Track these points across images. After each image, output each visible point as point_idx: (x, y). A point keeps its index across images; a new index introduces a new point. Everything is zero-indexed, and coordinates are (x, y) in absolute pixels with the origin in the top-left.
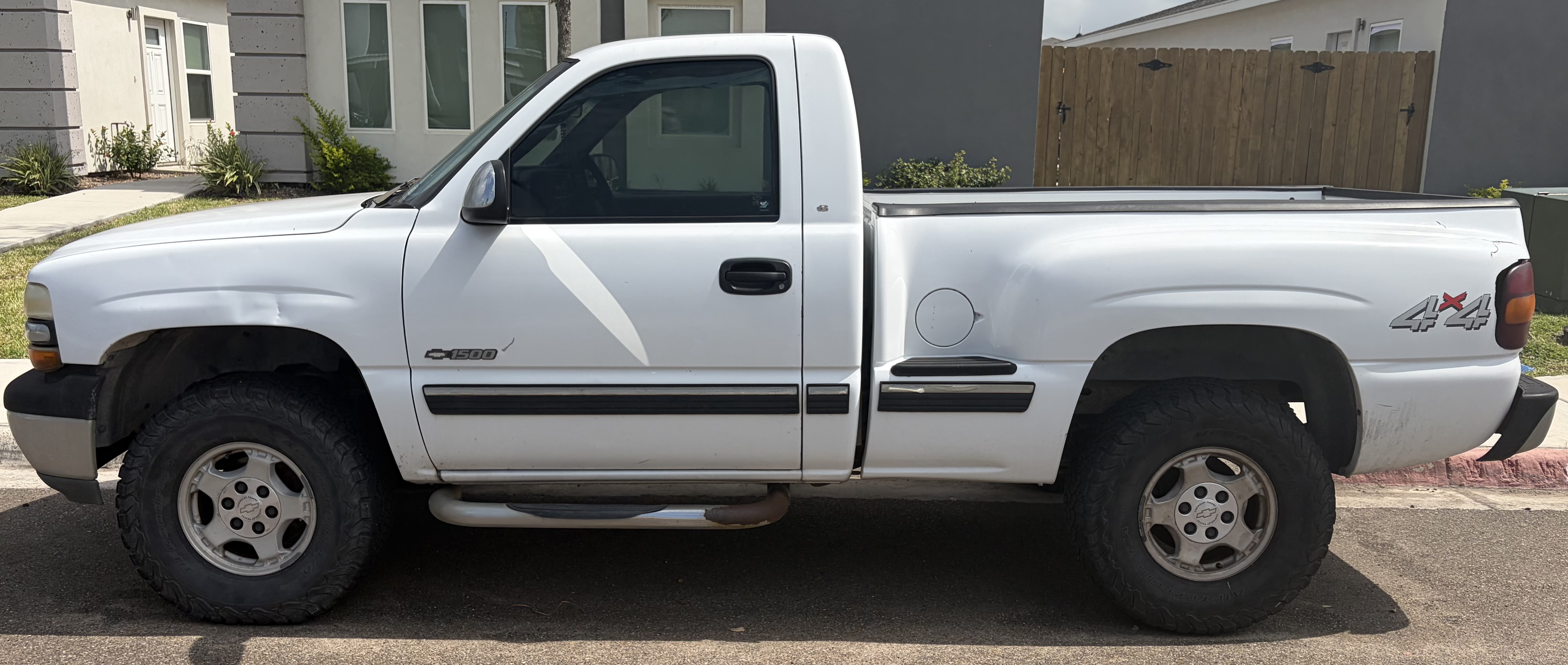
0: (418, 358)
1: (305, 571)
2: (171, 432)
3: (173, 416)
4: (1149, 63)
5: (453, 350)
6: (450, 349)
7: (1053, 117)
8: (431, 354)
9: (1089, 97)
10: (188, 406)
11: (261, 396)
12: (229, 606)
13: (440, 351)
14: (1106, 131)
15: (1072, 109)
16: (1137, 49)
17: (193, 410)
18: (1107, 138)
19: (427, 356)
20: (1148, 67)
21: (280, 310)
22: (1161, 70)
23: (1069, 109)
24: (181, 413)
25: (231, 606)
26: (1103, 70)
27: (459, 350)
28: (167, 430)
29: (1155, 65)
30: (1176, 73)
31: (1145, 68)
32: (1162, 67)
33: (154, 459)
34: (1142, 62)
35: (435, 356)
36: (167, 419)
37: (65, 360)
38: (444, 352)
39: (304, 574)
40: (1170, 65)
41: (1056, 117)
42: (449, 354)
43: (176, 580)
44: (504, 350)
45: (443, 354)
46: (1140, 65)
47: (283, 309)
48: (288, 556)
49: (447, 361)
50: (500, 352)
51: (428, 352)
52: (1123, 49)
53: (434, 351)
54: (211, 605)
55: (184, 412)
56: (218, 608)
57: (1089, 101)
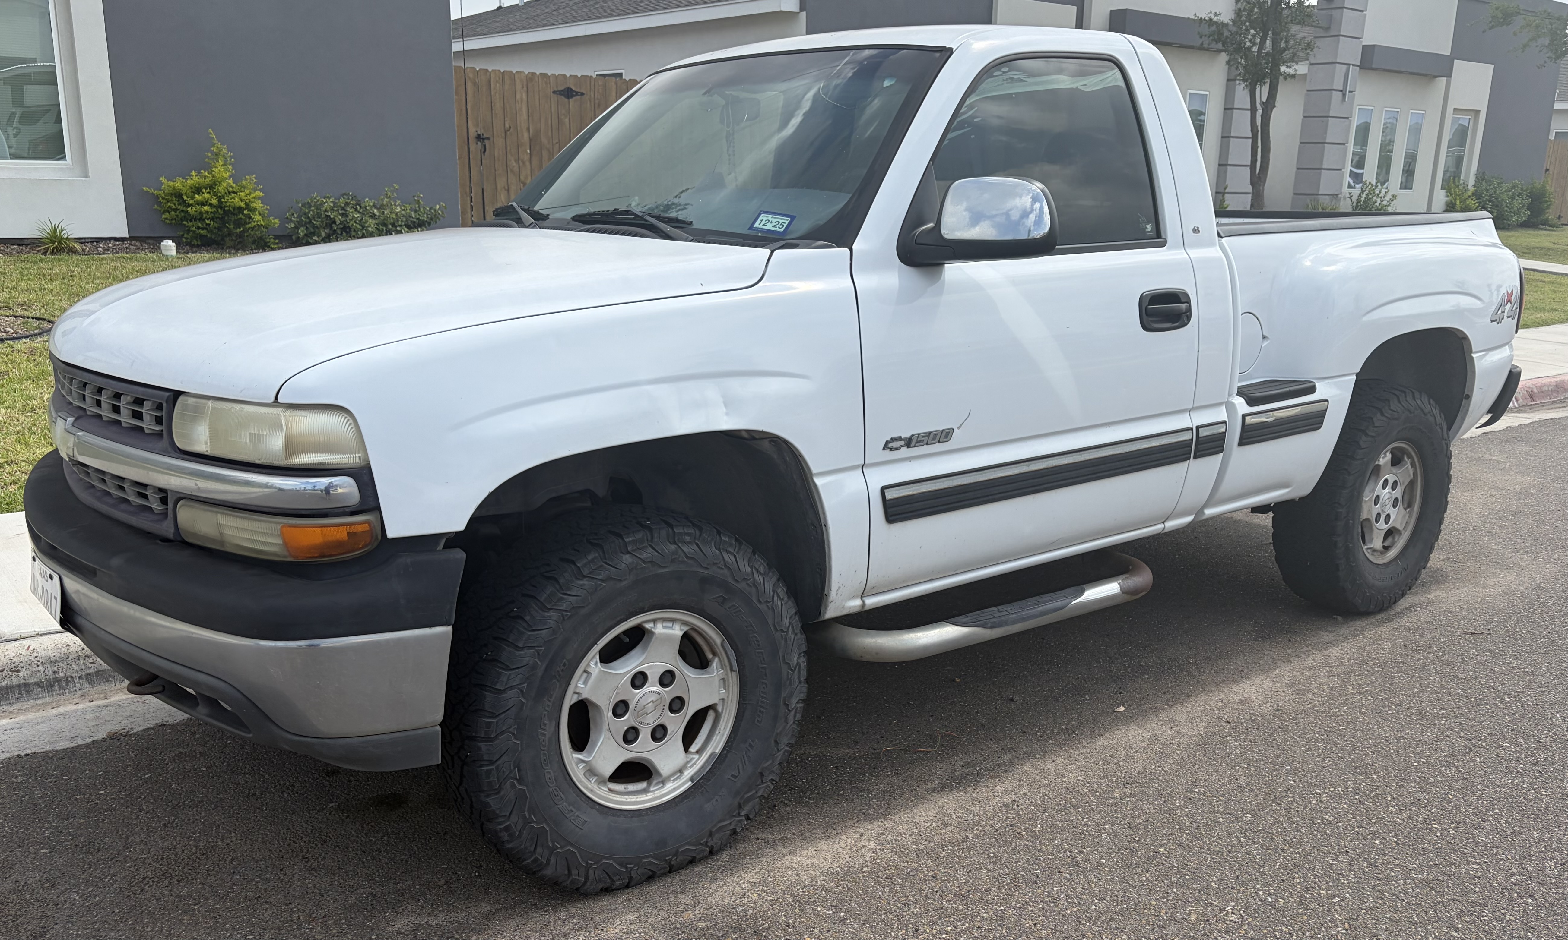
0: (876, 452)
1: (732, 776)
2: (570, 617)
3: (568, 593)
4: (562, 91)
5: (913, 435)
6: (908, 435)
7: (473, 147)
8: (890, 445)
9: (507, 126)
10: (590, 573)
11: (688, 538)
12: (647, 857)
13: (899, 439)
14: (528, 164)
15: (491, 139)
16: (549, 74)
17: (600, 577)
18: (529, 173)
19: (885, 447)
20: (561, 95)
21: (726, 406)
22: (574, 98)
23: (488, 139)
24: (582, 585)
25: (651, 856)
26: (518, 97)
27: (919, 434)
28: (563, 615)
29: (568, 93)
30: (589, 102)
31: (559, 96)
32: (575, 96)
33: (544, 666)
34: (556, 90)
35: (894, 447)
36: (562, 599)
37: (392, 532)
38: (904, 439)
39: (733, 779)
40: (582, 94)
41: (475, 147)
42: (909, 442)
43: (572, 845)
44: (958, 428)
45: (902, 443)
46: (554, 92)
47: (729, 403)
48: (698, 763)
49: (905, 452)
50: (956, 430)
51: (887, 443)
52: (535, 73)
53: (893, 440)
54: (621, 865)
55: (585, 582)
56: (632, 866)
57: (508, 131)
